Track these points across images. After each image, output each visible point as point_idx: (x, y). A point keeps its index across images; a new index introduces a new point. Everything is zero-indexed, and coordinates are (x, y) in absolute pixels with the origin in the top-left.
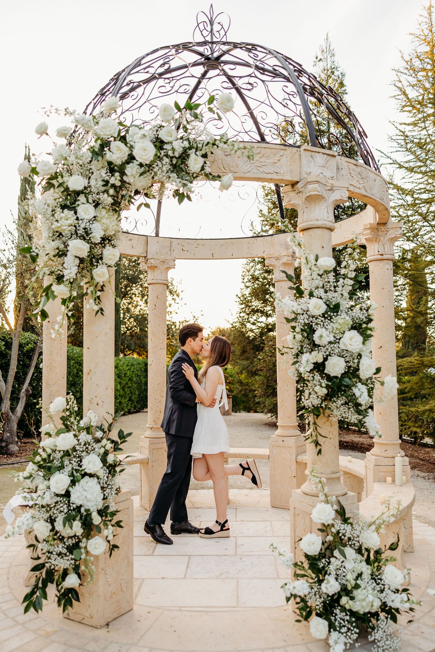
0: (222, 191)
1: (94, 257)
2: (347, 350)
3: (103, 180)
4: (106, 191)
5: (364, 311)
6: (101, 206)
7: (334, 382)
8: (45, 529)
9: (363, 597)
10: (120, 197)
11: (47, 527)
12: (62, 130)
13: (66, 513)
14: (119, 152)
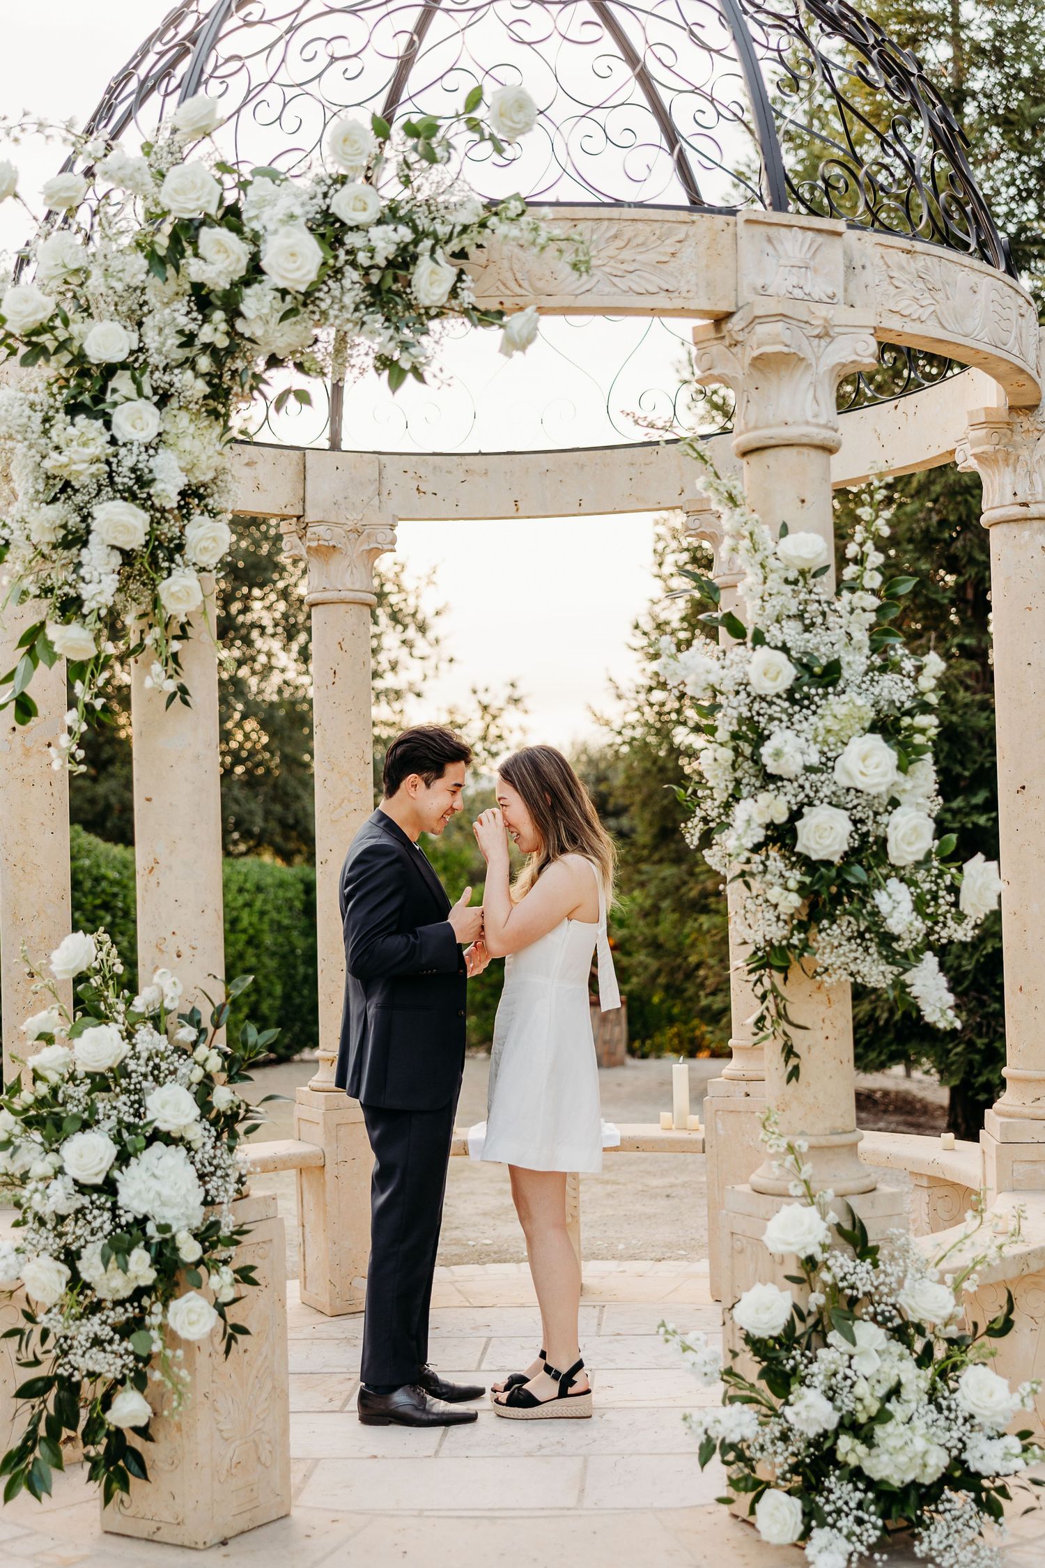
0: (511, 356)
1: (161, 545)
2: (857, 791)
3: (181, 332)
4: (191, 363)
5: (907, 682)
6: (174, 403)
7: (822, 877)
8: (55, 1276)
9: (899, 1443)
10: (227, 376)
11: (59, 1271)
12: (60, 190)
13: (110, 1234)
14: (222, 256)
